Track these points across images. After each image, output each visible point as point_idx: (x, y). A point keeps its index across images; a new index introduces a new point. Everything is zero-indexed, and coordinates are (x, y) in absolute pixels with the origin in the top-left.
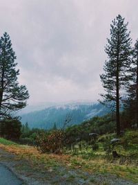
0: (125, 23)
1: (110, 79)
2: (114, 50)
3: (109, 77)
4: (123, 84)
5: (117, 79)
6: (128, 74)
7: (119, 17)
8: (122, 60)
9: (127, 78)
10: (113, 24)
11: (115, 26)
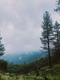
0: (49, 14)
1: (45, 39)
2: (45, 26)
3: (44, 39)
4: (51, 42)
5: (48, 39)
6: (52, 37)
7: (46, 12)
8: (50, 31)
9: (52, 39)
10: (44, 15)
11: (45, 16)
